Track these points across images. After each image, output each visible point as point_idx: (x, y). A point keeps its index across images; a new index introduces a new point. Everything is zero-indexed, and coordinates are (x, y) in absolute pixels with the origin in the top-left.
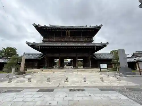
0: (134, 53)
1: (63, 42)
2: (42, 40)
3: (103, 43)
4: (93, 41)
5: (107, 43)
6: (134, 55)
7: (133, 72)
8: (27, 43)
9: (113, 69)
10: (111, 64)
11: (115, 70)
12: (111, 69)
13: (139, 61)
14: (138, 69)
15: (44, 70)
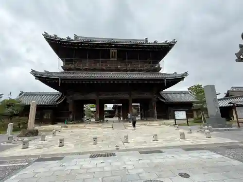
0: (228, 91)
1: (103, 70)
2: (63, 67)
3: (177, 73)
4: (160, 69)
5: (186, 74)
6: (228, 95)
7: (228, 123)
8: (34, 73)
9: (195, 119)
10: (192, 111)
11: (199, 121)
12: (192, 120)
13: (237, 104)
14: (235, 119)
15: (69, 126)
